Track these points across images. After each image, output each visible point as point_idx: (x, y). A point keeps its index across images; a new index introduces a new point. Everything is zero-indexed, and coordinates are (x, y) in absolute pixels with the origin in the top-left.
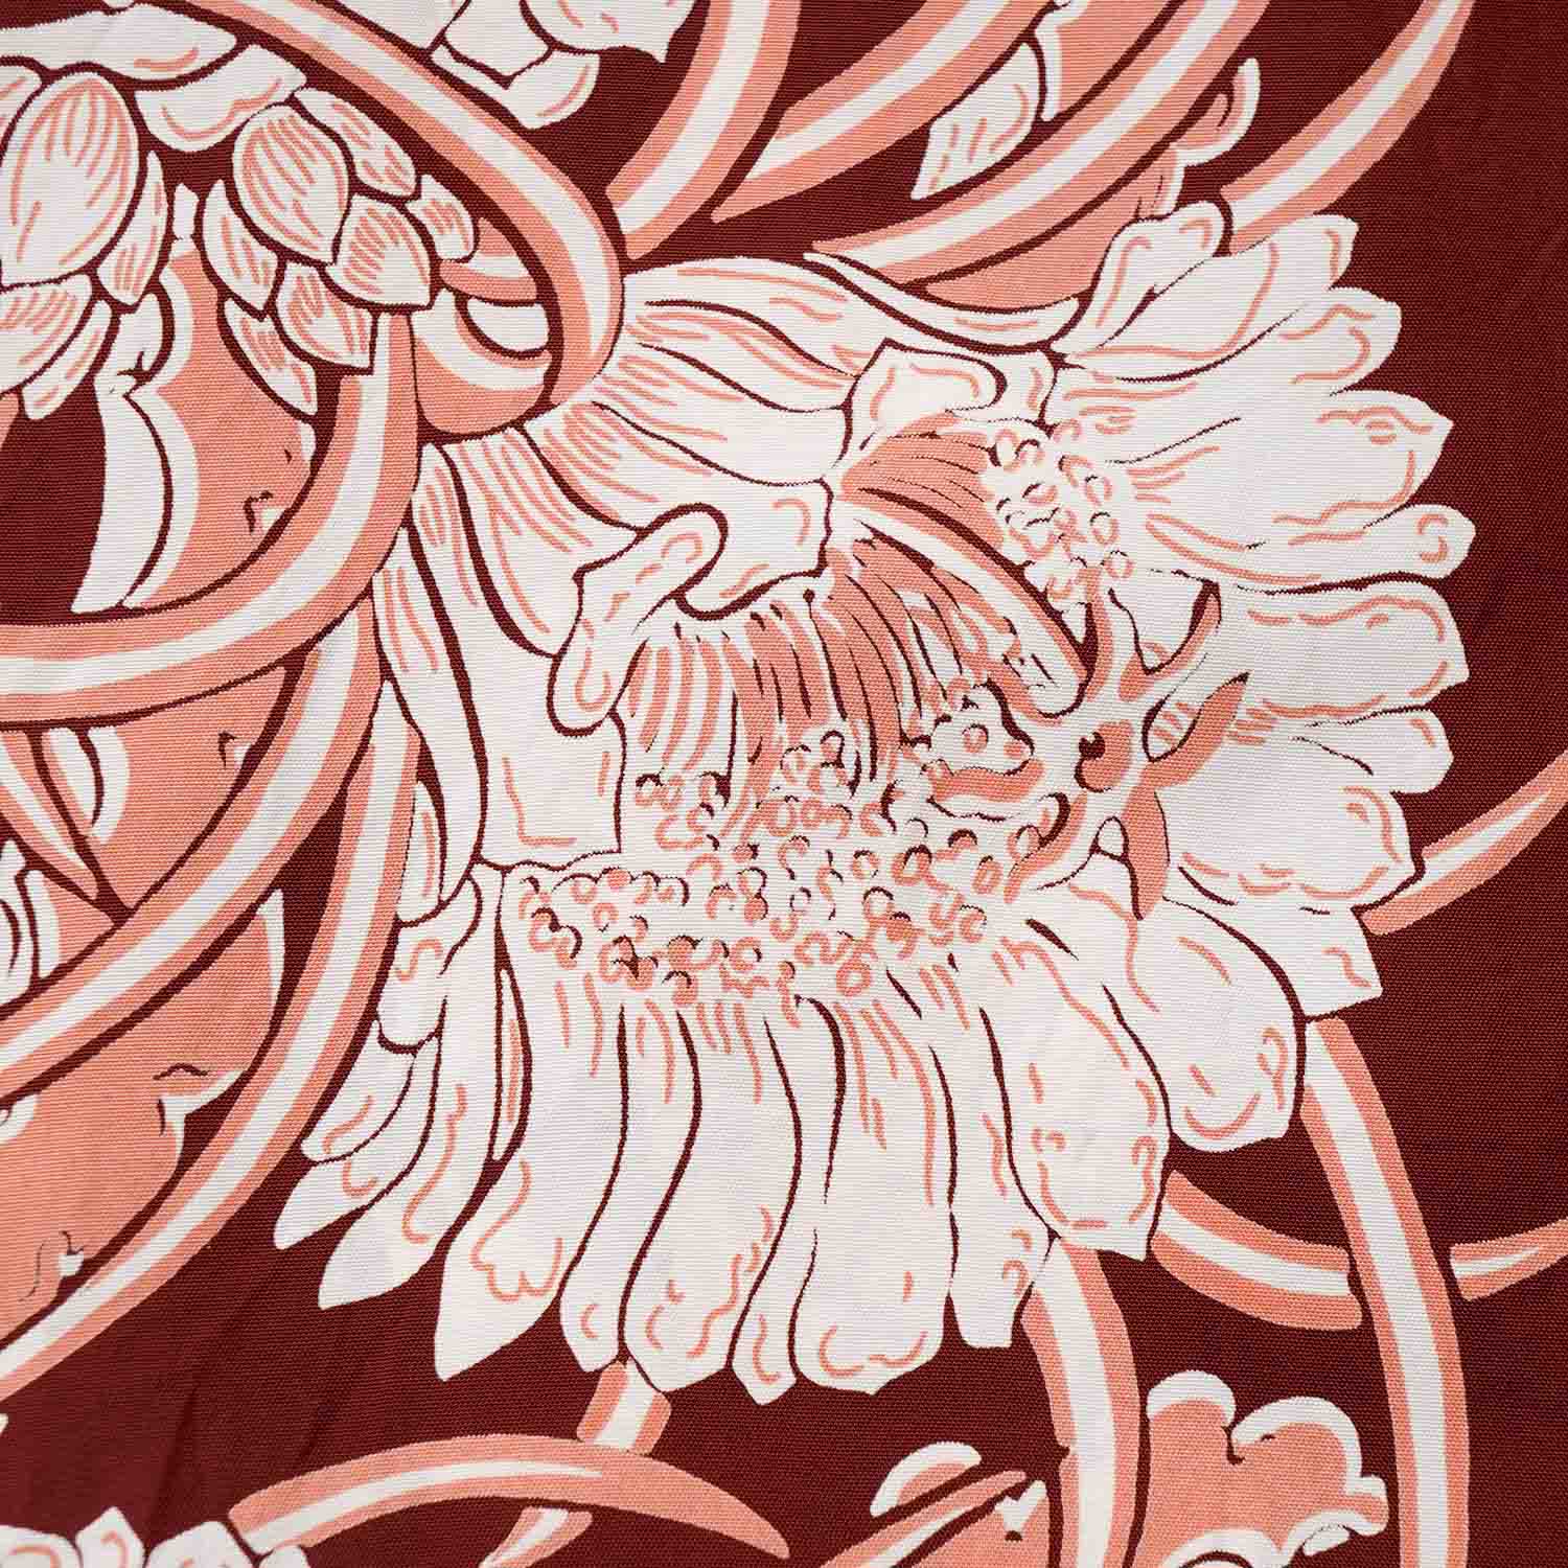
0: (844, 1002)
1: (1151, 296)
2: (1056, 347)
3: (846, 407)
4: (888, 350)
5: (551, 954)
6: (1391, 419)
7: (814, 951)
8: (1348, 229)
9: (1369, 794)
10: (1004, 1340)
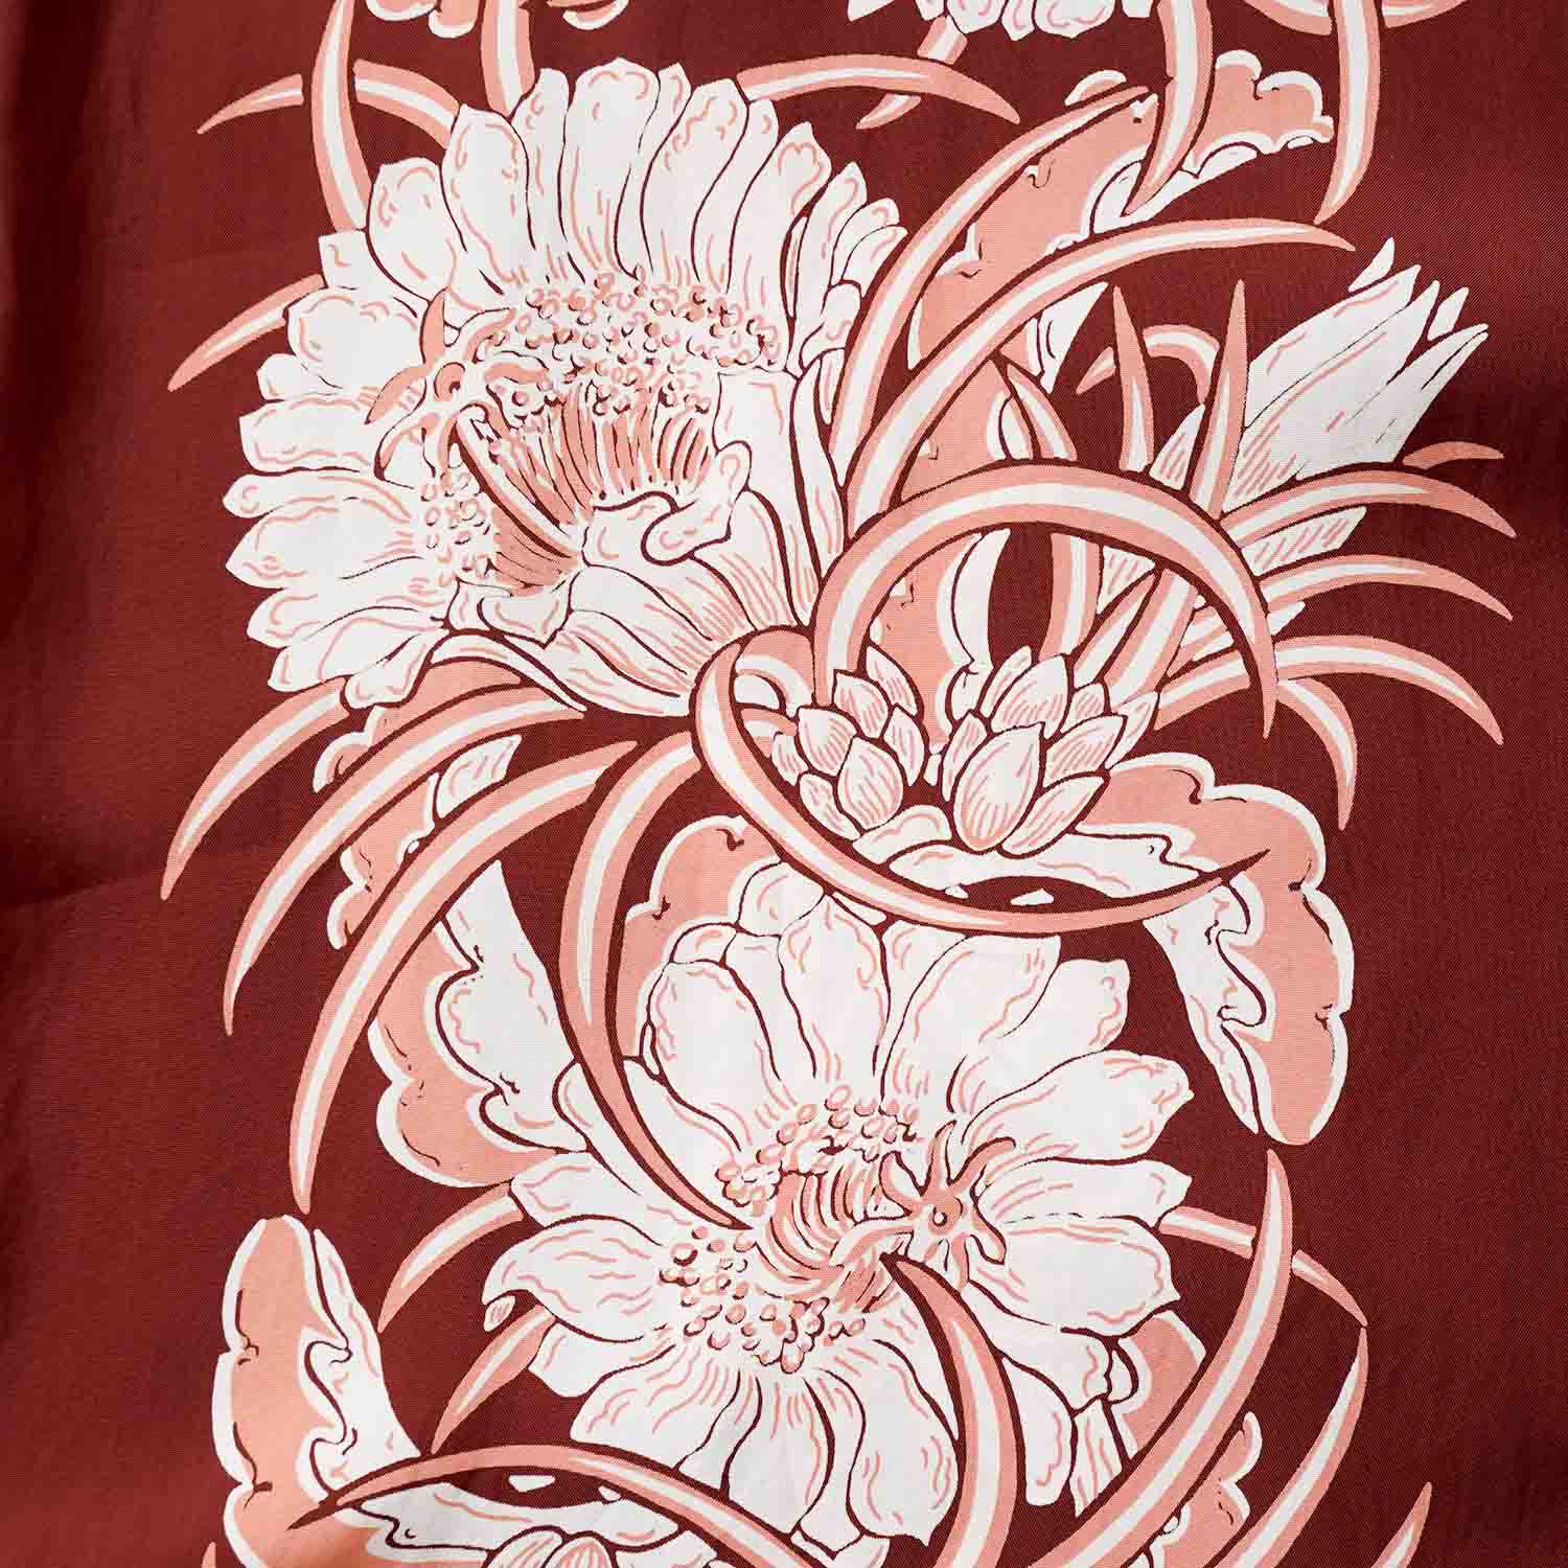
0: (612, 271)
1: (390, 657)
2: (447, 632)
3: (570, 611)
4: (544, 641)
5: (766, 324)
6: (263, 571)
7: (625, 301)
8: (274, 683)
9: (310, 356)
10: (546, 73)
